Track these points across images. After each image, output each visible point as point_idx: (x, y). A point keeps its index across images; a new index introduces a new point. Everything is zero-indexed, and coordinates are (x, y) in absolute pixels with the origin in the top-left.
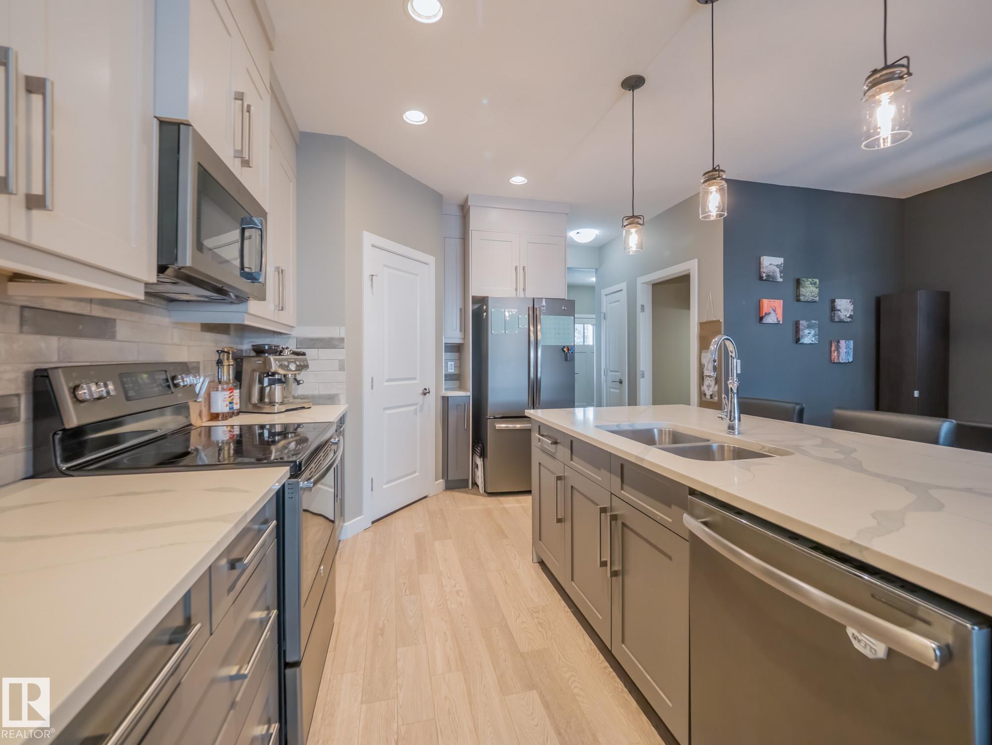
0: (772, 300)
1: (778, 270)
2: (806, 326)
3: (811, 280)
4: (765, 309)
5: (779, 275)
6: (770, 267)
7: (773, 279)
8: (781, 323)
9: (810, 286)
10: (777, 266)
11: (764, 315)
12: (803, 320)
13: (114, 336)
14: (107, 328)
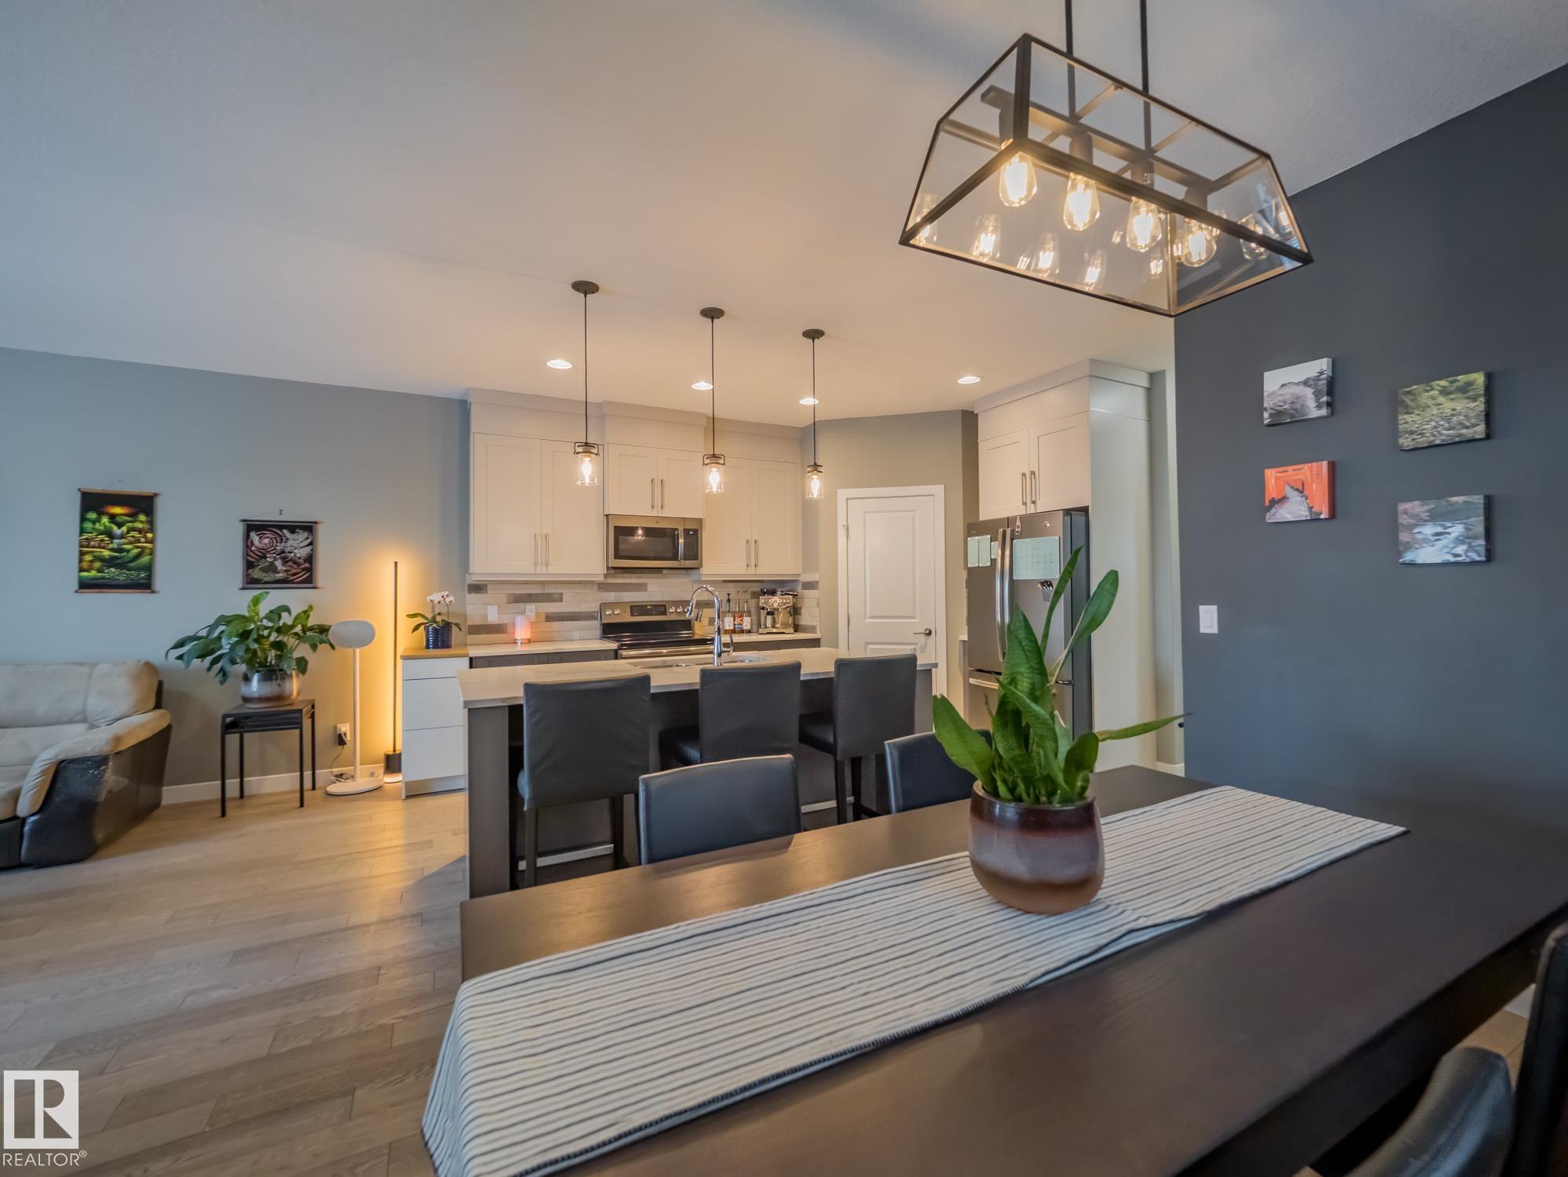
0: (1290, 468)
1: (1309, 392)
2: (1424, 516)
3: (1443, 383)
4: (1271, 490)
5: (1311, 403)
6: (1285, 391)
7: (1292, 416)
8: (1322, 516)
9: (1441, 399)
10: (1306, 383)
11: (1267, 504)
12: (1411, 500)
13: (646, 590)
14: (641, 587)
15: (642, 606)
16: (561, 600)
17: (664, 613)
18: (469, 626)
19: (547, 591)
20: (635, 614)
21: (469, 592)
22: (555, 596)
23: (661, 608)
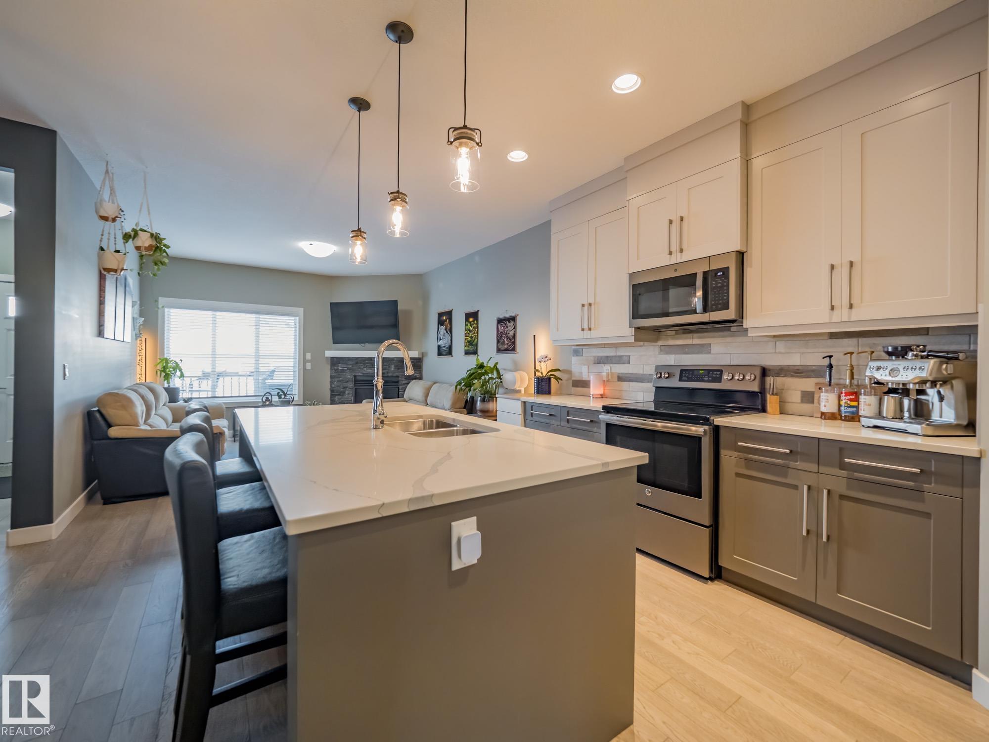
13: (709, 352)
14: (704, 349)
15: (693, 370)
16: (629, 363)
17: (719, 380)
18: (573, 381)
19: (619, 354)
20: (684, 378)
21: (573, 356)
22: (624, 358)
23: (715, 374)
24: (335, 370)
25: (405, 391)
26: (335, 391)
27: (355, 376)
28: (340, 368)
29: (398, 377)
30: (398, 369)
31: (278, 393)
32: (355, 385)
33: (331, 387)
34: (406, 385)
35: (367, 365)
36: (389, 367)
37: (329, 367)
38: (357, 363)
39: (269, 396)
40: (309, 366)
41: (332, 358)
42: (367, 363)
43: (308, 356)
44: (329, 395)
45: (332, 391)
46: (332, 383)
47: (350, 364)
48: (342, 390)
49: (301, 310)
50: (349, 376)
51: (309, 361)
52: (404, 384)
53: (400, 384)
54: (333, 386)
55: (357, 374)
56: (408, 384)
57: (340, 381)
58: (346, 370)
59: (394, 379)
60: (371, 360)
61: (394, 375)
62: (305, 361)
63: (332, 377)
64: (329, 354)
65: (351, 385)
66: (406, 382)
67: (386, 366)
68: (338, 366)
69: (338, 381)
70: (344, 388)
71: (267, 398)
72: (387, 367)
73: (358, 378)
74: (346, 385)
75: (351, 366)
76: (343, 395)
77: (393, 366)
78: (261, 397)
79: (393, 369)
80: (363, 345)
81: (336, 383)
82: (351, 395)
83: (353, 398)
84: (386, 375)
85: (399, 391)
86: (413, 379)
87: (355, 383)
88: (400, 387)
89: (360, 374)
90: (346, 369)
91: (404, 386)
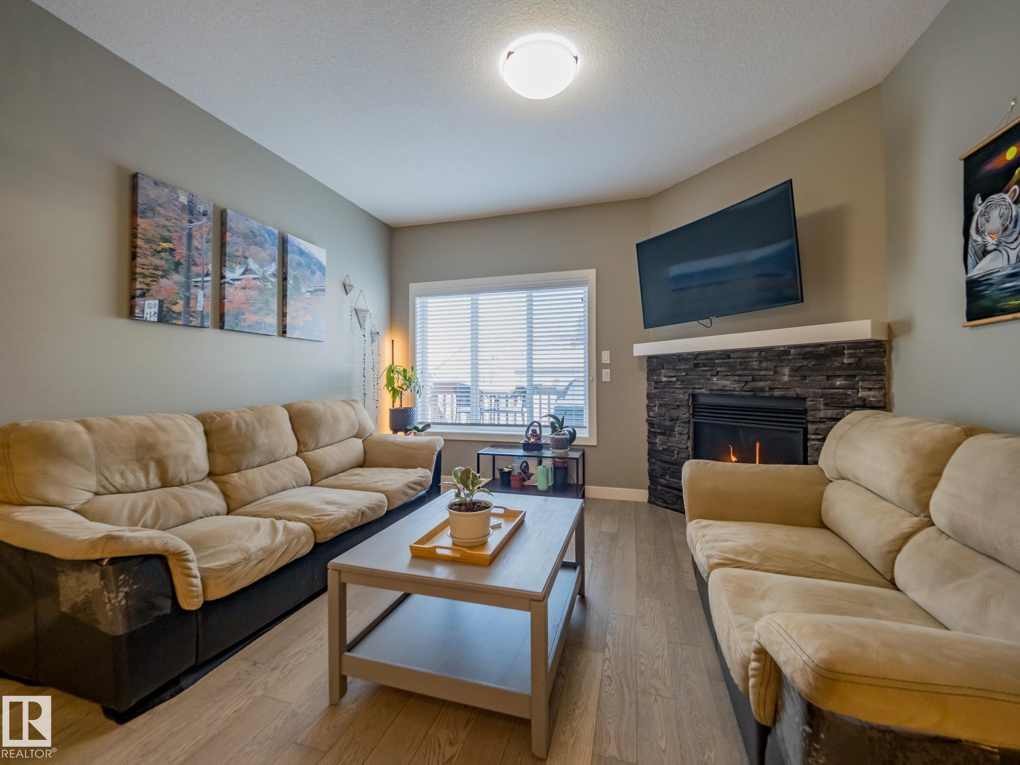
24: (656, 383)
25: (824, 439)
26: (656, 426)
27: (694, 396)
28: (664, 379)
29: (801, 399)
30: (805, 377)
31: (552, 423)
32: (694, 415)
33: (649, 416)
34: (829, 423)
35: (719, 369)
36: (775, 373)
37: (644, 376)
38: (696, 365)
39: (536, 426)
40: (606, 375)
41: (650, 358)
42: (721, 365)
43: (606, 357)
44: (646, 433)
45: (651, 424)
46: (649, 408)
47: (684, 370)
48: (668, 423)
49: (591, 273)
50: (682, 396)
51: (606, 366)
52: (822, 420)
53: (810, 418)
54: (652, 414)
55: (697, 391)
56: (837, 419)
57: (665, 405)
58: (675, 382)
59: (795, 406)
60: (729, 357)
61: (791, 393)
62: (600, 366)
63: (649, 396)
64: (642, 349)
65: (685, 414)
66: (830, 413)
67: (766, 369)
68: (660, 375)
69: (660, 405)
70: (671, 420)
71: (534, 431)
72: (772, 373)
73: (702, 400)
74: (675, 414)
75: (684, 374)
76: (670, 435)
77: (786, 371)
78: (525, 429)
79: (786, 378)
80: (706, 322)
81: (656, 409)
82: (686, 437)
83: (690, 443)
84: (767, 394)
85: (806, 440)
86: (854, 408)
87: (694, 411)
88: (811, 427)
89: (703, 391)
90: (674, 379)
91: (822, 426)
